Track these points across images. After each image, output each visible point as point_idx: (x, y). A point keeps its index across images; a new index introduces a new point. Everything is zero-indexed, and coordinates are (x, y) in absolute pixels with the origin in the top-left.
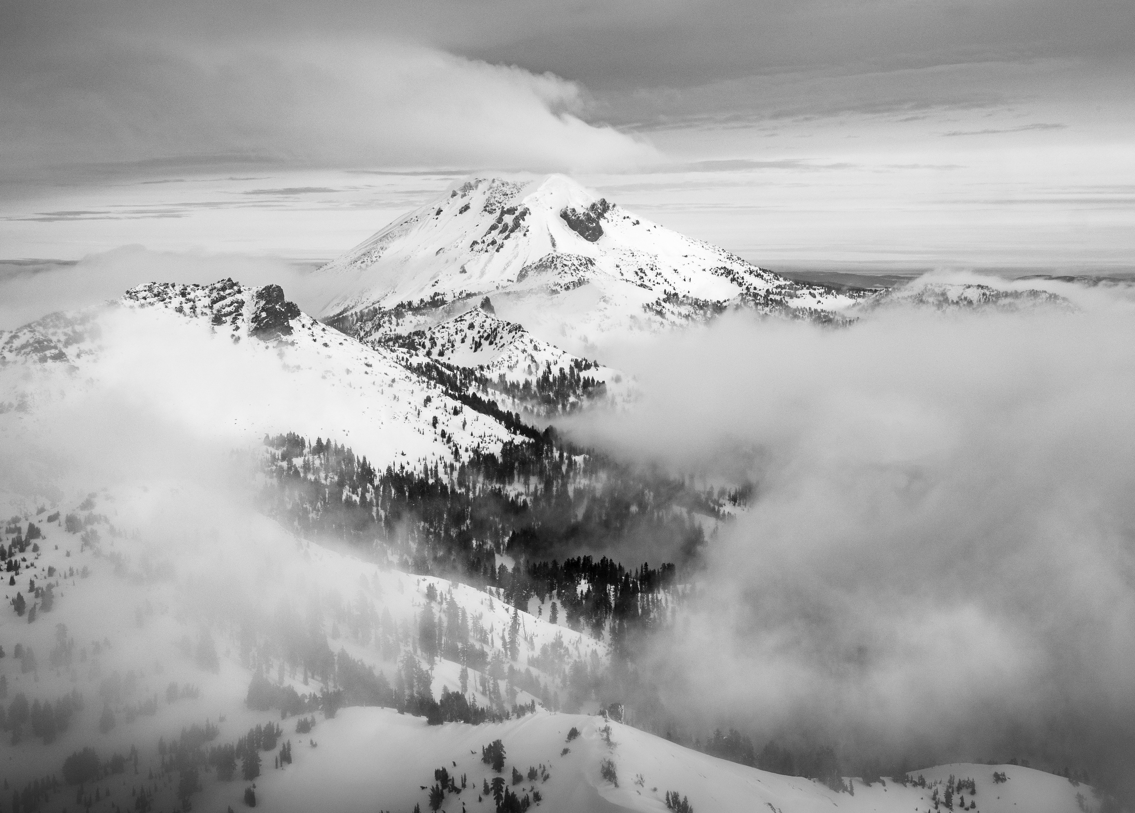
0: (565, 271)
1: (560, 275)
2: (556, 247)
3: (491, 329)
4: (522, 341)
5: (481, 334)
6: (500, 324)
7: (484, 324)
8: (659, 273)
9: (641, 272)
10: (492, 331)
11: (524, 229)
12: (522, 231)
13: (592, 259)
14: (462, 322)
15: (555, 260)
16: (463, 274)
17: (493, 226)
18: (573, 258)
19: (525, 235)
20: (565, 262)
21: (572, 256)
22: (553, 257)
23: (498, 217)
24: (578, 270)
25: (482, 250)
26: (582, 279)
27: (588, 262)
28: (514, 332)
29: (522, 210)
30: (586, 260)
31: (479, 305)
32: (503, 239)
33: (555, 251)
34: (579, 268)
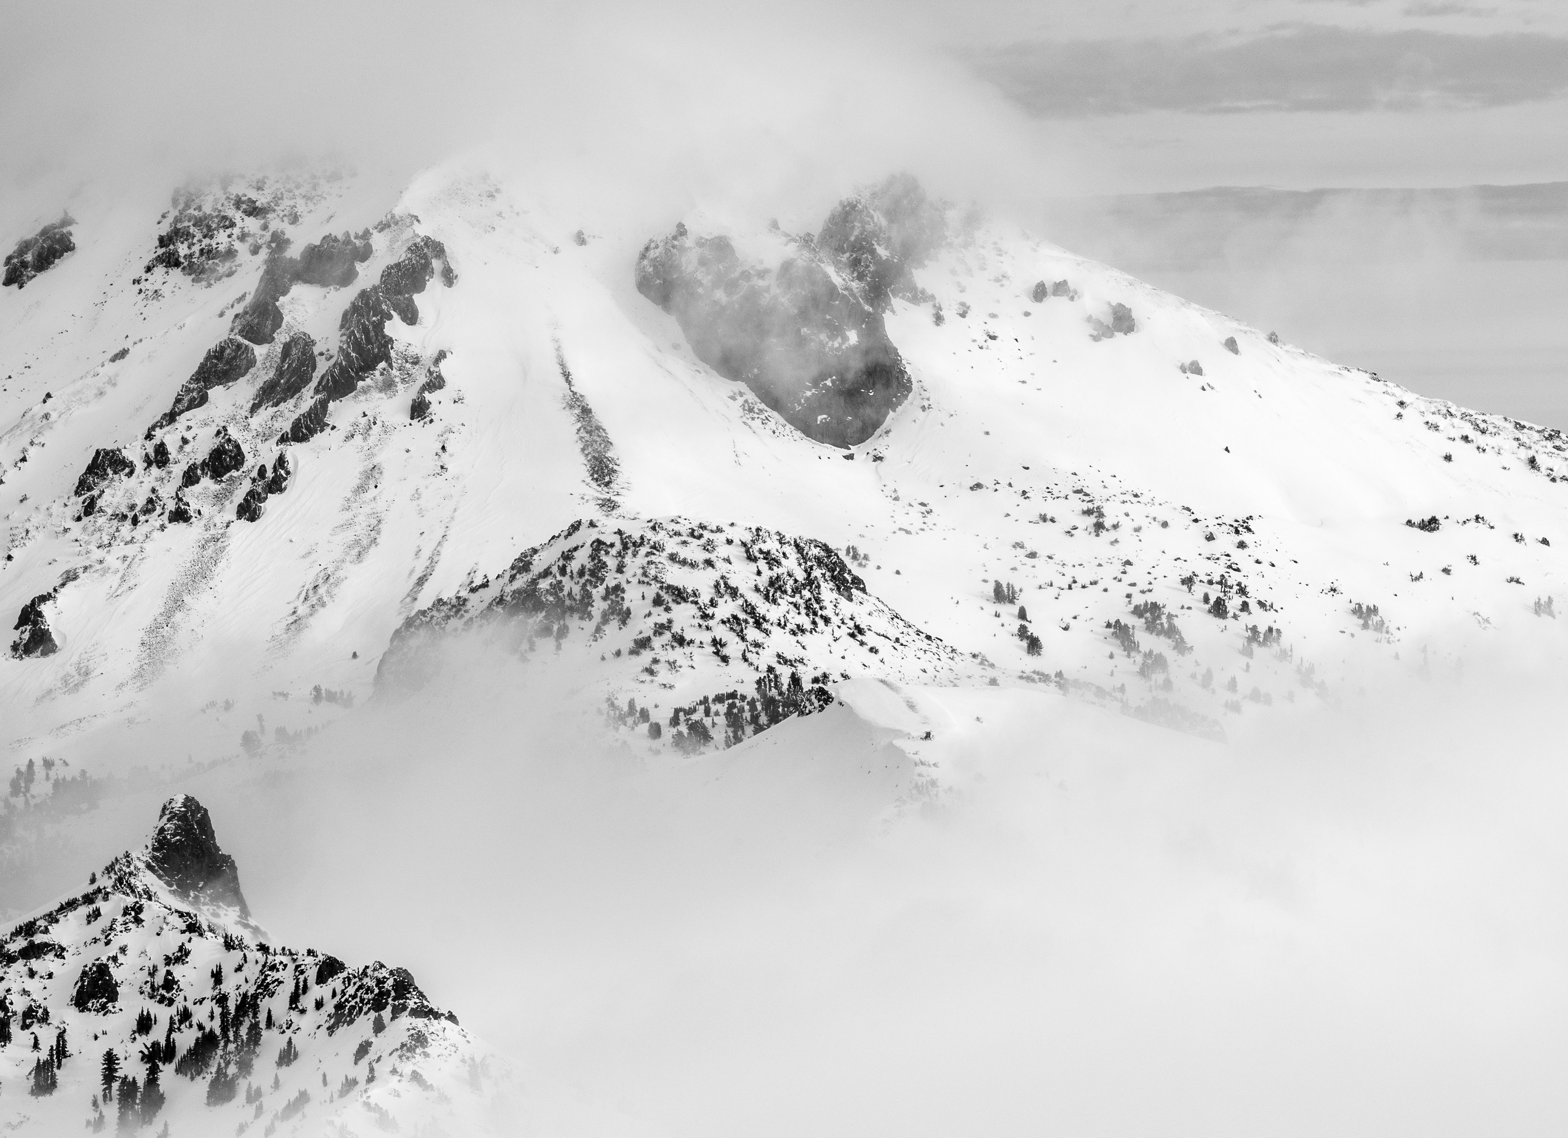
0: (676, 629)
1: (646, 656)
2: (619, 481)
3: (222, 1000)
4: (416, 1076)
5: (158, 1034)
6: (273, 968)
7: (178, 971)
8: (1262, 629)
9: (1151, 627)
10: (224, 1015)
11: (415, 370)
12: (400, 386)
13: (842, 555)
14: (35, 964)
15: (611, 562)
16: (33, 662)
17: (217, 355)
18: (723, 551)
19: (419, 410)
20: (675, 576)
21: (720, 538)
22: (599, 545)
23: (249, 299)
24: (759, 623)
25: (150, 506)
26: (785, 681)
27: (817, 573)
28: (364, 1023)
29: (400, 255)
30: (805, 558)
31: (141, 854)
32: (283, 439)
33: (609, 505)
34: (763, 607)
